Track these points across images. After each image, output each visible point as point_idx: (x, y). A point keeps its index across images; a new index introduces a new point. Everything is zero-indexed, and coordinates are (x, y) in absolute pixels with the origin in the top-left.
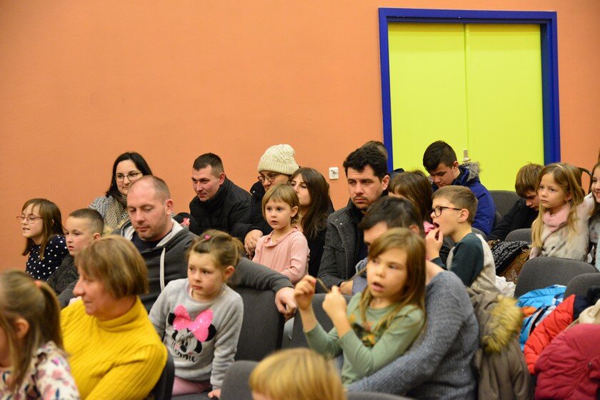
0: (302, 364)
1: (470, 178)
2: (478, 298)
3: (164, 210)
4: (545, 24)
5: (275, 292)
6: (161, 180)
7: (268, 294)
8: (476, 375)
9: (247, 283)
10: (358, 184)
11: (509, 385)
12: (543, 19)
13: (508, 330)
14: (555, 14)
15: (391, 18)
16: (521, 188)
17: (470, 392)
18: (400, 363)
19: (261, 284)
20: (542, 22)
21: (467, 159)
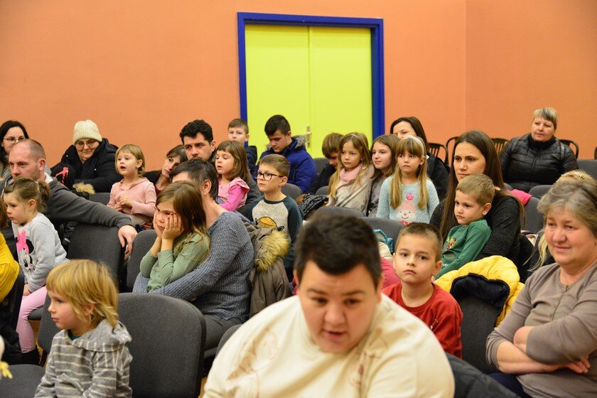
0: (80, 269)
1: (297, 145)
2: (256, 232)
3: (37, 167)
4: (375, 28)
5: (119, 228)
6: (38, 143)
7: (114, 229)
8: (250, 287)
9: (99, 221)
10: (194, 148)
11: (273, 294)
12: (372, 25)
13: (273, 255)
14: (382, 20)
15: (248, 20)
16: (328, 150)
17: (244, 299)
18: (189, 277)
19: (109, 222)
20: (371, 26)
21: (309, 133)
